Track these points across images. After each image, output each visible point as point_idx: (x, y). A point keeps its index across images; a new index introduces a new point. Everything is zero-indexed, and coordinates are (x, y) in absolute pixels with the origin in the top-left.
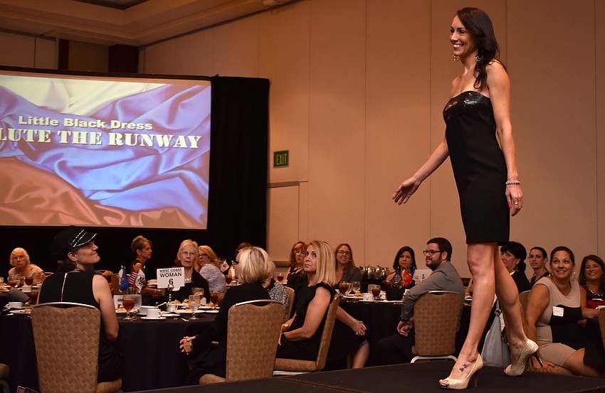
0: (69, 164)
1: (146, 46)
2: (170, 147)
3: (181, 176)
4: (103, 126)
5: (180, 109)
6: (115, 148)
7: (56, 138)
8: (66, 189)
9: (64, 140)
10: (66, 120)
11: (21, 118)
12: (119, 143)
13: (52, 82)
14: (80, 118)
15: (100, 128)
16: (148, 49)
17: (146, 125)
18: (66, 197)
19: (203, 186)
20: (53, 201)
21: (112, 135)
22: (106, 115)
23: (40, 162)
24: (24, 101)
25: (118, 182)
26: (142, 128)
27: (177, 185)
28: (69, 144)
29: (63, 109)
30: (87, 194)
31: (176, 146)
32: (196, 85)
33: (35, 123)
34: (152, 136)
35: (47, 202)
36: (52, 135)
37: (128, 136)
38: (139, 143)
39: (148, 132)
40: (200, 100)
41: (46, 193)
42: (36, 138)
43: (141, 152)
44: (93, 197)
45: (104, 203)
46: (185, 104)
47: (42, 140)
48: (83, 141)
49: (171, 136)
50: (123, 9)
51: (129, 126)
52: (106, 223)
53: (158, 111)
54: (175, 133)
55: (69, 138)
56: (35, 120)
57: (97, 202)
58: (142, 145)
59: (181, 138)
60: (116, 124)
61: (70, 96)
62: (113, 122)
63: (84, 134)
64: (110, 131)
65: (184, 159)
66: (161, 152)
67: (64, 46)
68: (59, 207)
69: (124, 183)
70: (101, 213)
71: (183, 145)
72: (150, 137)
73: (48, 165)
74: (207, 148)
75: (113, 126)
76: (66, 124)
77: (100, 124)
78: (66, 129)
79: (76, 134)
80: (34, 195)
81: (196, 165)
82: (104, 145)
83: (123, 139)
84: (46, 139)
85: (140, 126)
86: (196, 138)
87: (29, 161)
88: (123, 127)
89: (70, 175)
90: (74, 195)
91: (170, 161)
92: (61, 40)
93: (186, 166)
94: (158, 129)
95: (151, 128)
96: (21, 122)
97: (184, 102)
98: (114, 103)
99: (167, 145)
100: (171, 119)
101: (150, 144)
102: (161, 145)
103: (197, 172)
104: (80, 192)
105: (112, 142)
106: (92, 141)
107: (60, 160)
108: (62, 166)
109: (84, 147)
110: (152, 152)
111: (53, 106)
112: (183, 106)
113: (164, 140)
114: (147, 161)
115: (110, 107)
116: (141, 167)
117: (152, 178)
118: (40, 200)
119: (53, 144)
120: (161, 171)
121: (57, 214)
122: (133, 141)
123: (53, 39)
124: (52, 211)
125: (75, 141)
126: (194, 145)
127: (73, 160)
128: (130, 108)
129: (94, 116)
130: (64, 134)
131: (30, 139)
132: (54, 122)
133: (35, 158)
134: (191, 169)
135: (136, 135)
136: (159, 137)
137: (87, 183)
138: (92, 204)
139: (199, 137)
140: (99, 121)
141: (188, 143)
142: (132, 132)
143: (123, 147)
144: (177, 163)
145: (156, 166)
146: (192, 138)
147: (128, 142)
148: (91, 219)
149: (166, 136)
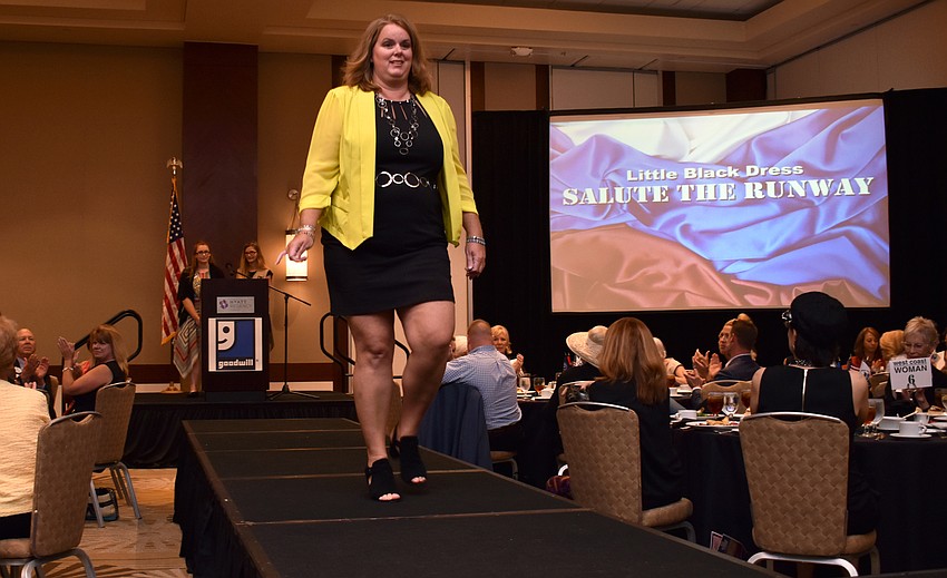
0: (694, 228)
1: (775, 66)
2: (830, 196)
3: (848, 235)
4: (736, 175)
5: (841, 142)
6: (754, 202)
7: (676, 194)
8: (693, 260)
9: (685, 197)
10: (686, 170)
11: (629, 173)
12: (759, 195)
13: (665, 123)
14: (705, 167)
15: (732, 178)
16: (778, 70)
17: (795, 168)
18: (692, 270)
19: (882, 247)
20: (677, 278)
21: (749, 186)
22: (739, 160)
23: (657, 228)
24: (631, 150)
25: (761, 247)
26: (789, 172)
27: (845, 248)
28: (693, 202)
29: (682, 156)
30: (719, 267)
31: (838, 193)
32: (861, 107)
33: (648, 178)
34: (804, 182)
35: (669, 279)
36: (669, 192)
37: (771, 186)
38: (786, 193)
39: (798, 177)
40: (868, 127)
41: (666, 268)
42: (650, 197)
43: (789, 205)
44: (729, 270)
45: (743, 276)
46: (848, 134)
47: (657, 198)
48: (711, 196)
49: (830, 181)
50: (745, 20)
51: (771, 171)
52: (748, 303)
53: (809, 147)
54: (836, 176)
55: (692, 193)
56: (647, 173)
57: (734, 276)
58: (791, 196)
59: (845, 182)
60: (753, 170)
61: (690, 139)
62: (749, 168)
63: (711, 188)
64: (744, 180)
65: (850, 211)
66: (817, 203)
67: (669, 79)
68: (685, 285)
69: (769, 249)
70: (740, 291)
71: (849, 190)
72: (801, 184)
73: (668, 231)
74: (885, 193)
75: (749, 173)
76: (687, 176)
77: (732, 172)
78: (687, 182)
79: (700, 188)
80: (651, 270)
81: (868, 218)
82: (738, 200)
83: (764, 188)
84: (662, 197)
85: (785, 170)
86: (866, 181)
87: (642, 227)
88: (763, 173)
89: (696, 242)
90: (702, 268)
91: (831, 215)
92: (664, 72)
93: (854, 221)
94: (811, 172)
95: (801, 171)
96: (629, 178)
97: (845, 131)
98: (748, 142)
99: (825, 193)
100: (828, 158)
101: (801, 193)
102: (816, 194)
103: (871, 227)
104: (710, 263)
105: (749, 195)
106: (723, 195)
107: (682, 223)
108: (685, 230)
109: (713, 204)
110: (805, 204)
111: (669, 154)
112: (845, 138)
113: (820, 187)
114: (800, 217)
115: (744, 149)
116: (792, 225)
117: (808, 239)
118: (660, 277)
119: (672, 203)
120: (819, 230)
121: (682, 294)
122: (777, 191)
123: (656, 72)
124: (676, 291)
125: (700, 196)
126: (864, 190)
127: (699, 221)
128: (771, 147)
129: (723, 163)
130: (685, 189)
131: (642, 198)
132: (671, 174)
133: (650, 223)
134: (861, 224)
135: (782, 183)
136: (813, 183)
137: (719, 251)
138: (727, 278)
139: (870, 179)
140: (730, 168)
141: (856, 188)
142: (776, 179)
143: (765, 201)
144: (841, 217)
145: (811, 223)
146: (860, 181)
147: (771, 192)
148: (728, 300)
149: (823, 182)
